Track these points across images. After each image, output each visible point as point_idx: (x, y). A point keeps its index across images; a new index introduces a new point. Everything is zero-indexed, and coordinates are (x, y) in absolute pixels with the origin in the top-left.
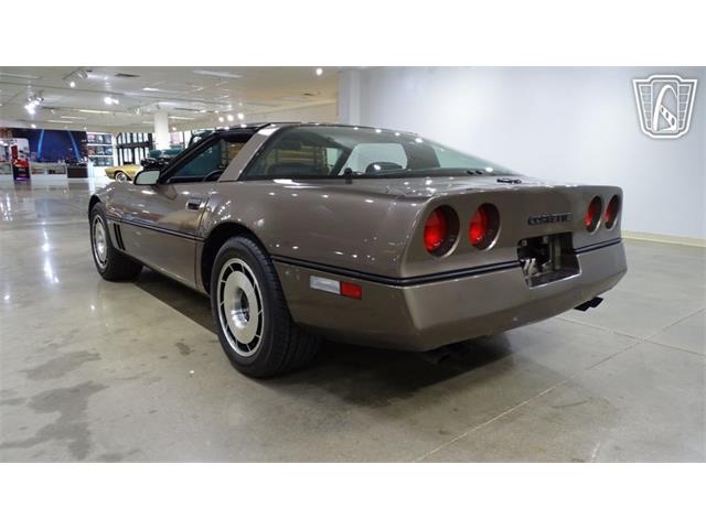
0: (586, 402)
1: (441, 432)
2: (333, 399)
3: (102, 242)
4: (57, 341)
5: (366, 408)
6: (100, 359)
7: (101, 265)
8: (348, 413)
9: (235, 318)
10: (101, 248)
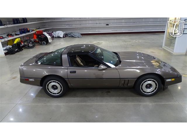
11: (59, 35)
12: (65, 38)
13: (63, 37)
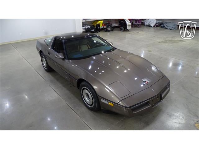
11: (150, 24)
12: (155, 28)
13: (154, 27)
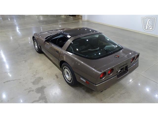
0: (126, 93)
1: (101, 100)
2: (83, 91)
3: (36, 45)
4: (35, 73)
5: (89, 94)
6: (43, 79)
7: (37, 50)
8: (86, 95)
9: (67, 76)
10: (36, 47)
